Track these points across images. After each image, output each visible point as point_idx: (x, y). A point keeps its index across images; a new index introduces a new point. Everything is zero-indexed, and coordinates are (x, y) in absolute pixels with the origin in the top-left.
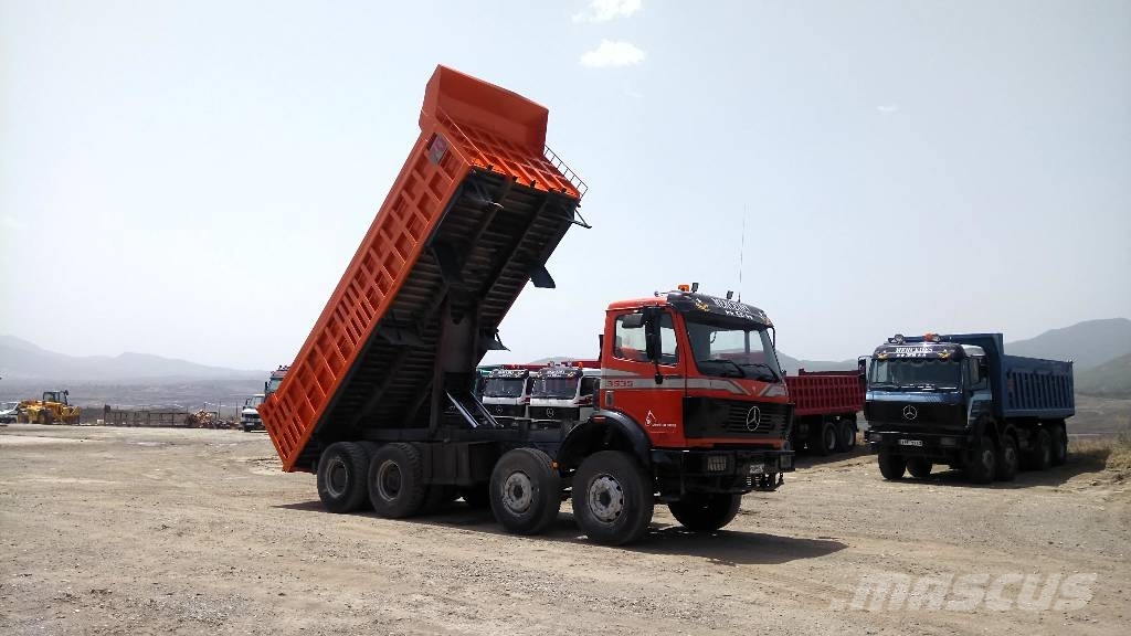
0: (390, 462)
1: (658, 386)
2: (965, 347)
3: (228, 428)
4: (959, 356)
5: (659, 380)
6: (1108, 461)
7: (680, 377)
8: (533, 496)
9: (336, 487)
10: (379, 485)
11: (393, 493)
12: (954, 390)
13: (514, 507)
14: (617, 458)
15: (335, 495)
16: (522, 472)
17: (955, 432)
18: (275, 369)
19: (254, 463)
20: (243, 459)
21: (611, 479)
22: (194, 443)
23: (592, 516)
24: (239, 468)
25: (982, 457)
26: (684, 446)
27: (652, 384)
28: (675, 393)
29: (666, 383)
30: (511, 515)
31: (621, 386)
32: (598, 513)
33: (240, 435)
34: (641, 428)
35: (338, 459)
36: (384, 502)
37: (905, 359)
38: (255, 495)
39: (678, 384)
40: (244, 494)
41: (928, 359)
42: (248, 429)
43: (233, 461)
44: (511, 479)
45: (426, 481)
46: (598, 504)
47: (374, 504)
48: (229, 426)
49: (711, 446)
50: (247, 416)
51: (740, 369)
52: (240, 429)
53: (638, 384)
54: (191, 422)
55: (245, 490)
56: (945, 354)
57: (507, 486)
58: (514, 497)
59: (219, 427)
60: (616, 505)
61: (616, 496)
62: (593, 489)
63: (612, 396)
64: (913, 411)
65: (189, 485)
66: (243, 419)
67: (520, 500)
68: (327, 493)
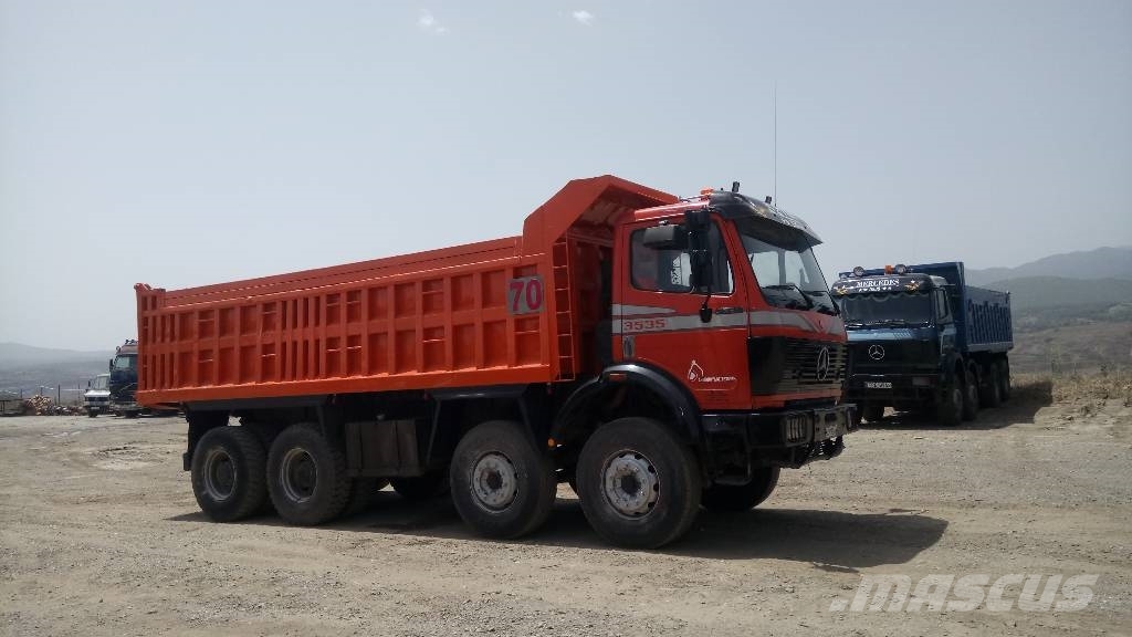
0: (299, 450)
1: (706, 325)
2: (932, 277)
3: (70, 414)
4: (928, 288)
5: (706, 317)
6: (1053, 393)
7: (740, 310)
8: (518, 485)
9: (220, 488)
10: (284, 480)
11: (303, 489)
12: (926, 325)
13: (490, 502)
14: (648, 428)
15: (219, 497)
16: (497, 454)
17: (928, 370)
18: (121, 343)
19: (105, 454)
20: (88, 450)
21: (638, 457)
22: (25, 434)
23: (610, 510)
24: (83, 463)
25: (952, 397)
26: (749, 407)
27: (695, 322)
28: (732, 333)
29: (717, 321)
30: (485, 514)
31: (646, 326)
32: (622, 505)
33: (84, 421)
34: (680, 385)
35: (221, 450)
36: (292, 505)
37: (868, 294)
38: (106, 501)
39: (739, 320)
40: (90, 501)
41: (894, 292)
42: (93, 414)
43: (76, 454)
44: (483, 464)
45: (353, 473)
46: (620, 491)
47: (277, 507)
48: (73, 411)
49: (782, 405)
50: (91, 399)
51: (807, 299)
52: (84, 414)
53: (673, 323)
54: (26, 409)
55: (93, 493)
56: (914, 285)
57: (477, 473)
58: (489, 491)
59: (60, 413)
60: (646, 494)
61: (647, 481)
62: (611, 472)
63: (632, 342)
64: (880, 350)
65: (17, 490)
66: (87, 403)
67: (500, 491)
68: (207, 495)
